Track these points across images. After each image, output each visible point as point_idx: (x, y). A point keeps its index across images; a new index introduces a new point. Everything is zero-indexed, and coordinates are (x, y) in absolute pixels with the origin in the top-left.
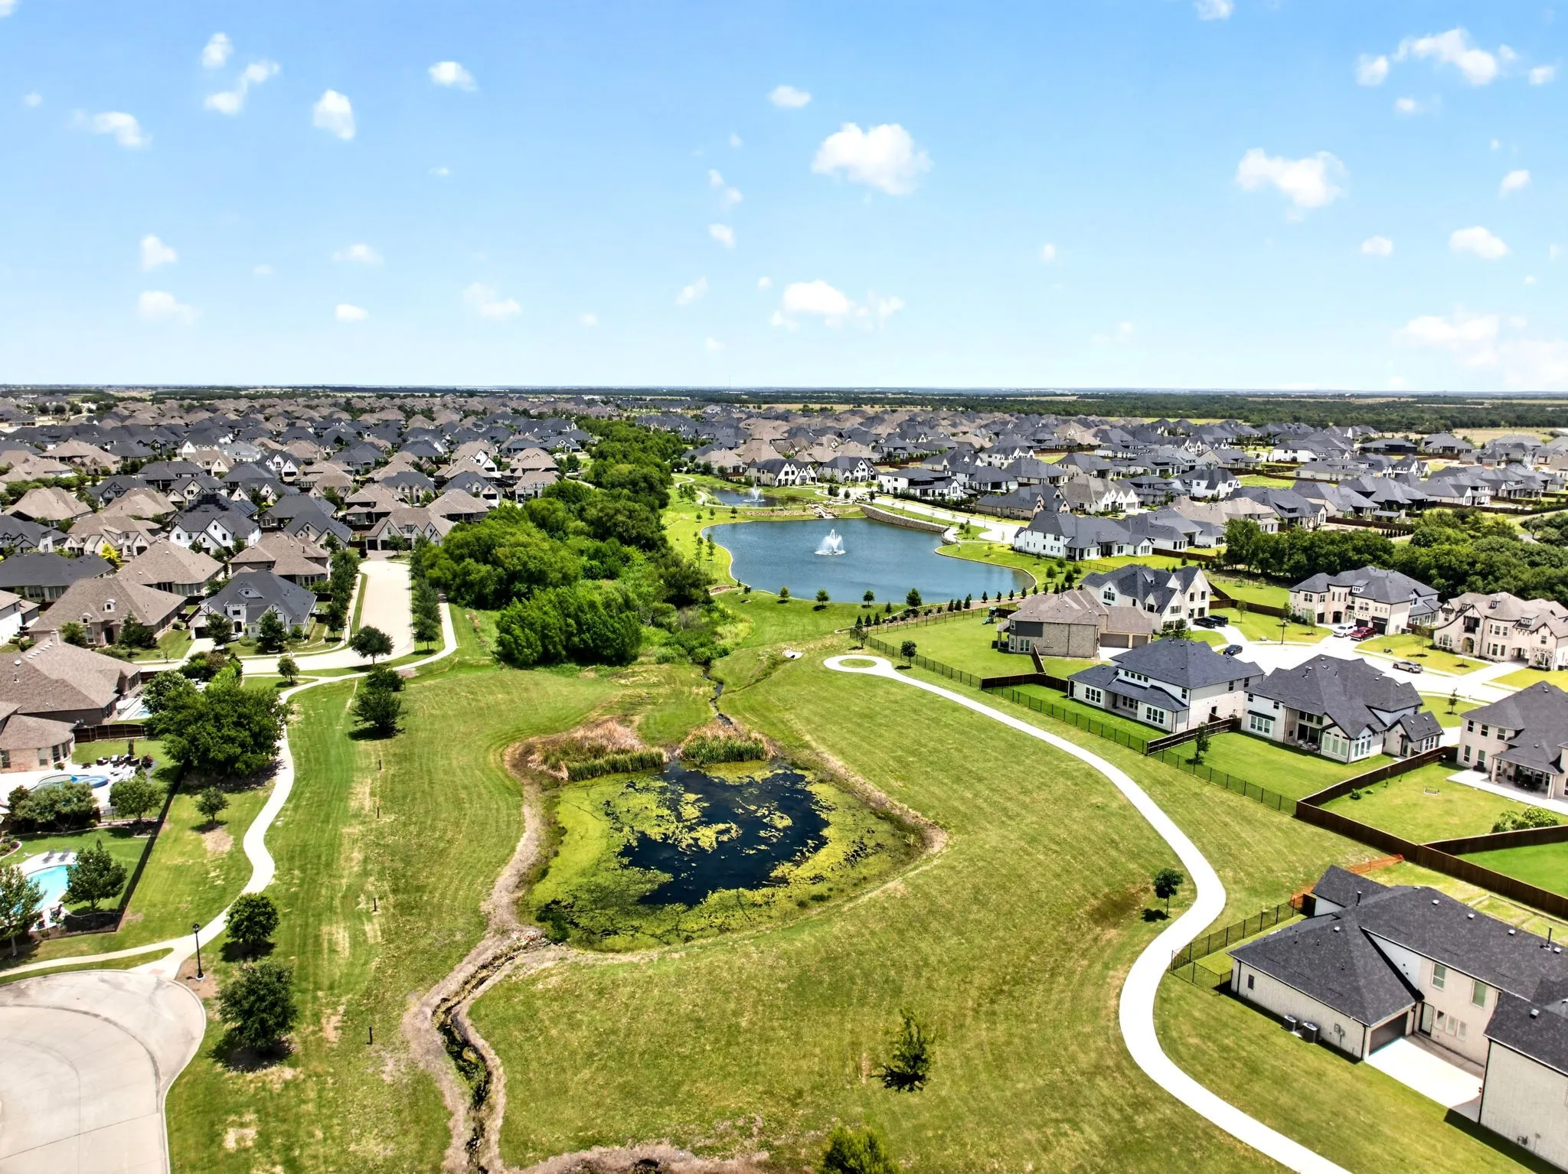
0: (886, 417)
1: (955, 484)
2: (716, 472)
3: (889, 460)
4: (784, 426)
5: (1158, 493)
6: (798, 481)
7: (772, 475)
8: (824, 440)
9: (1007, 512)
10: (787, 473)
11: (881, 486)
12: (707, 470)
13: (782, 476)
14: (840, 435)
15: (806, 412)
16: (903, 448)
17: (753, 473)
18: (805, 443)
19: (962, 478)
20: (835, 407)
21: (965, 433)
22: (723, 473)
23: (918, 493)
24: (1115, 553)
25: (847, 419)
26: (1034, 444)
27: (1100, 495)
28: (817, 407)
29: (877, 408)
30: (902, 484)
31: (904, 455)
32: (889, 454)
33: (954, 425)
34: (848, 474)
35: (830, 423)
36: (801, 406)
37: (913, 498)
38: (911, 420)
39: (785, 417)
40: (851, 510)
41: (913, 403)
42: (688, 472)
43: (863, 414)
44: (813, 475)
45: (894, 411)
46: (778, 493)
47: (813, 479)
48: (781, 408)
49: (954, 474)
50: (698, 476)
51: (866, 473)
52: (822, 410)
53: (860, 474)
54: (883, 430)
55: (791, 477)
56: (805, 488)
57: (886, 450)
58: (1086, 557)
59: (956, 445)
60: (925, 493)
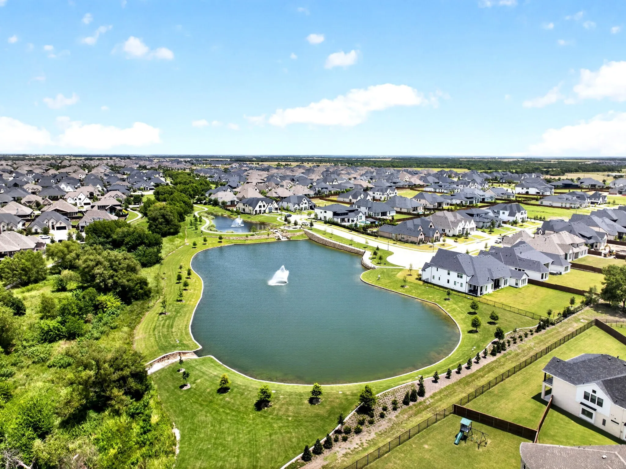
0: (315, 169)
1: (361, 214)
2: (220, 204)
3: (319, 195)
4: (265, 174)
5: (486, 220)
6: (267, 211)
7: (251, 208)
8: (284, 183)
9: (399, 237)
10: (260, 207)
11: (316, 215)
12: (215, 203)
13: (257, 208)
14: (293, 180)
15: (278, 167)
16: (327, 188)
17: (240, 206)
18: (274, 185)
19: (363, 209)
20: (292, 163)
21: (355, 178)
22: (224, 205)
23: (339, 221)
24: (502, 286)
25: (297, 171)
26: (392, 184)
27: (455, 224)
28: (284, 163)
29: (311, 164)
30: (329, 215)
31: (327, 193)
32: (319, 191)
33: (349, 174)
34: (296, 206)
35: (289, 173)
36: (277, 163)
37: (336, 224)
38: (327, 171)
39: (267, 169)
40: (298, 234)
41: (325, 162)
42: (205, 204)
43: (304, 167)
44: (277, 206)
45: (318, 166)
46: (255, 219)
47: (276, 209)
48: (266, 164)
49: (359, 207)
50: (210, 207)
51: (307, 205)
52: (286, 165)
53: (303, 206)
54: (315, 177)
55: (263, 209)
56: (271, 215)
57: (317, 189)
58: (484, 292)
59: (354, 186)
60: (343, 220)
